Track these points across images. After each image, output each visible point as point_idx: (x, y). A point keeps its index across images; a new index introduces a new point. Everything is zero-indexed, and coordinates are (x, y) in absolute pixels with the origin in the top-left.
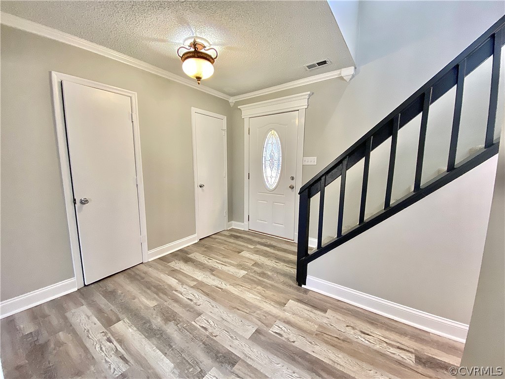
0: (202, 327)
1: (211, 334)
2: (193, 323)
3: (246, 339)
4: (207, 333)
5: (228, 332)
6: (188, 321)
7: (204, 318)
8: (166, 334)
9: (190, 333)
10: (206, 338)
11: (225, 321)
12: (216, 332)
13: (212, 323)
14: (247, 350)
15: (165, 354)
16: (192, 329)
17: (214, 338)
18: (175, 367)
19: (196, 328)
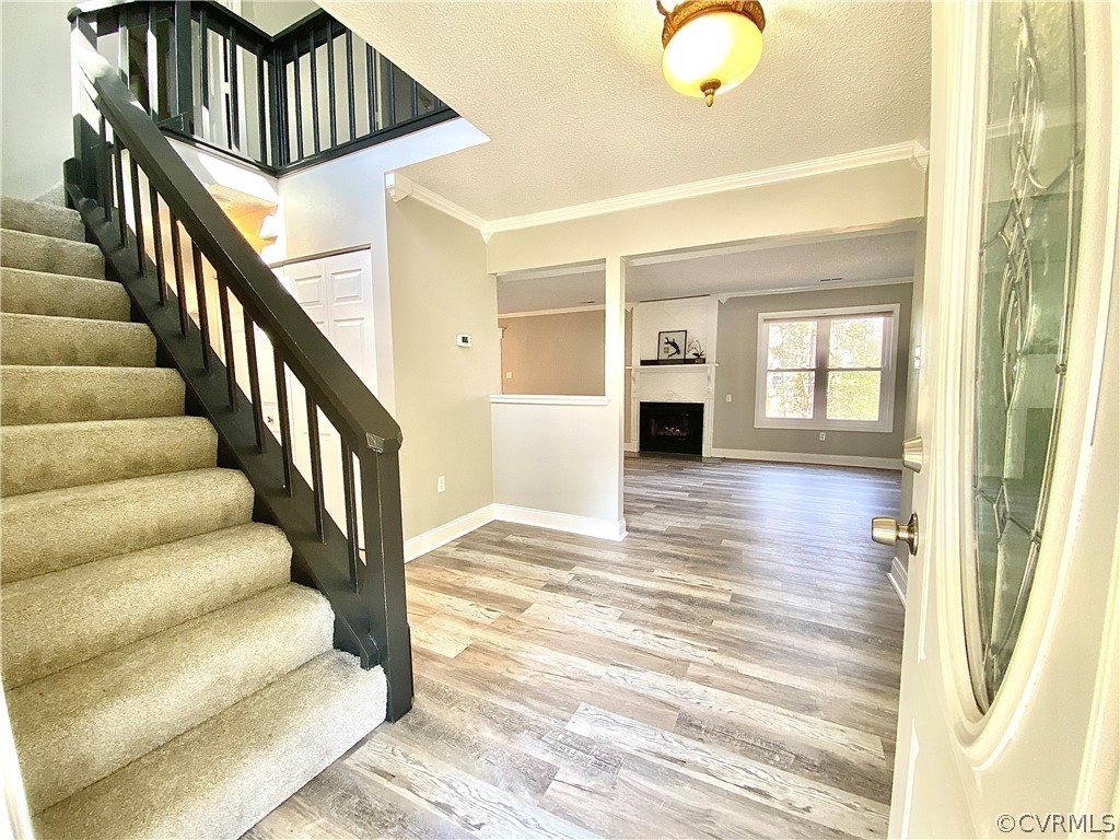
2: (622, 609)
8: (646, 596)
9: (616, 600)
14: (534, 595)
16: (618, 604)
18: (608, 579)
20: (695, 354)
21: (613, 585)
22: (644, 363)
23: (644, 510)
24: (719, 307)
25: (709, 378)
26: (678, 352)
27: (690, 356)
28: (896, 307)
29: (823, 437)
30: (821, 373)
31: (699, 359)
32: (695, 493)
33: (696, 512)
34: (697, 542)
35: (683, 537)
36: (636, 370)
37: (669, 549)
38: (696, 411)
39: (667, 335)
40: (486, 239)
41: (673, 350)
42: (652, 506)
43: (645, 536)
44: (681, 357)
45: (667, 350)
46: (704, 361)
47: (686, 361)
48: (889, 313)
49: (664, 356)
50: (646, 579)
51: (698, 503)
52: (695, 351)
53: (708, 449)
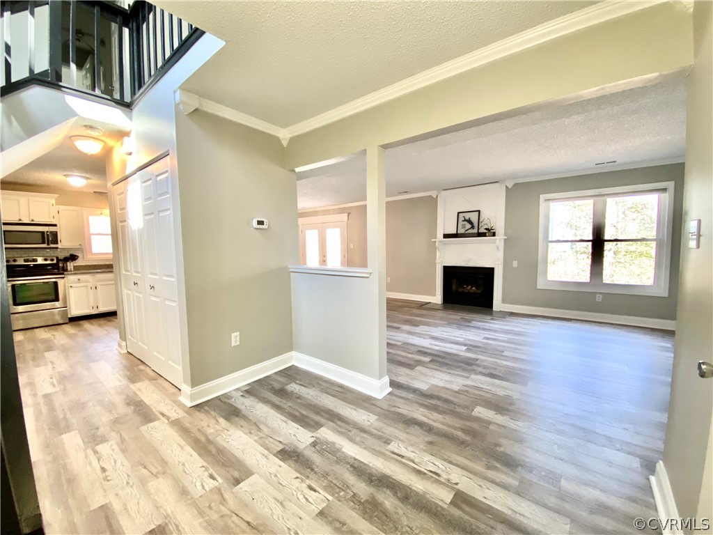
0: (315, 491)
1: (302, 481)
2: (330, 498)
3: (258, 474)
4: (308, 482)
5: (279, 483)
6: (339, 501)
7: (313, 507)
8: (365, 481)
9: (332, 482)
10: (310, 476)
11: (278, 501)
12: (297, 483)
13: (301, 497)
14: (263, 461)
15: (355, 459)
16: (331, 488)
17: (299, 475)
18: (341, 449)
19: (325, 489)
20: (486, 229)
21: (341, 459)
22: (446, 236)
23: (419, 363)
24: (507, 192)
25: (498, 248)
26: (473, 227)
27: (482, 230)
28: (670, 185)
29: (599, 298)
30: (598, 243)
31: (491, 233)
32: (471, 347)
33: (464, 370)
34: (451, 407)
35: (439, 398)
36: (440, 242)
37: (419, 414)
38: (488, 273)
39: (464, 214)
40: (285, 143)
41: (468, 226)
42: (427, 359)
43: (404, 394)
44: (475, 231)
45: (464, 226)
46: (494, 235)
47: (480, 235)
48: (664, 190)
49: (461, 231)
50: (379, 454)
51: (470, 359)
52: (486, 227)
53: (498, 303)
